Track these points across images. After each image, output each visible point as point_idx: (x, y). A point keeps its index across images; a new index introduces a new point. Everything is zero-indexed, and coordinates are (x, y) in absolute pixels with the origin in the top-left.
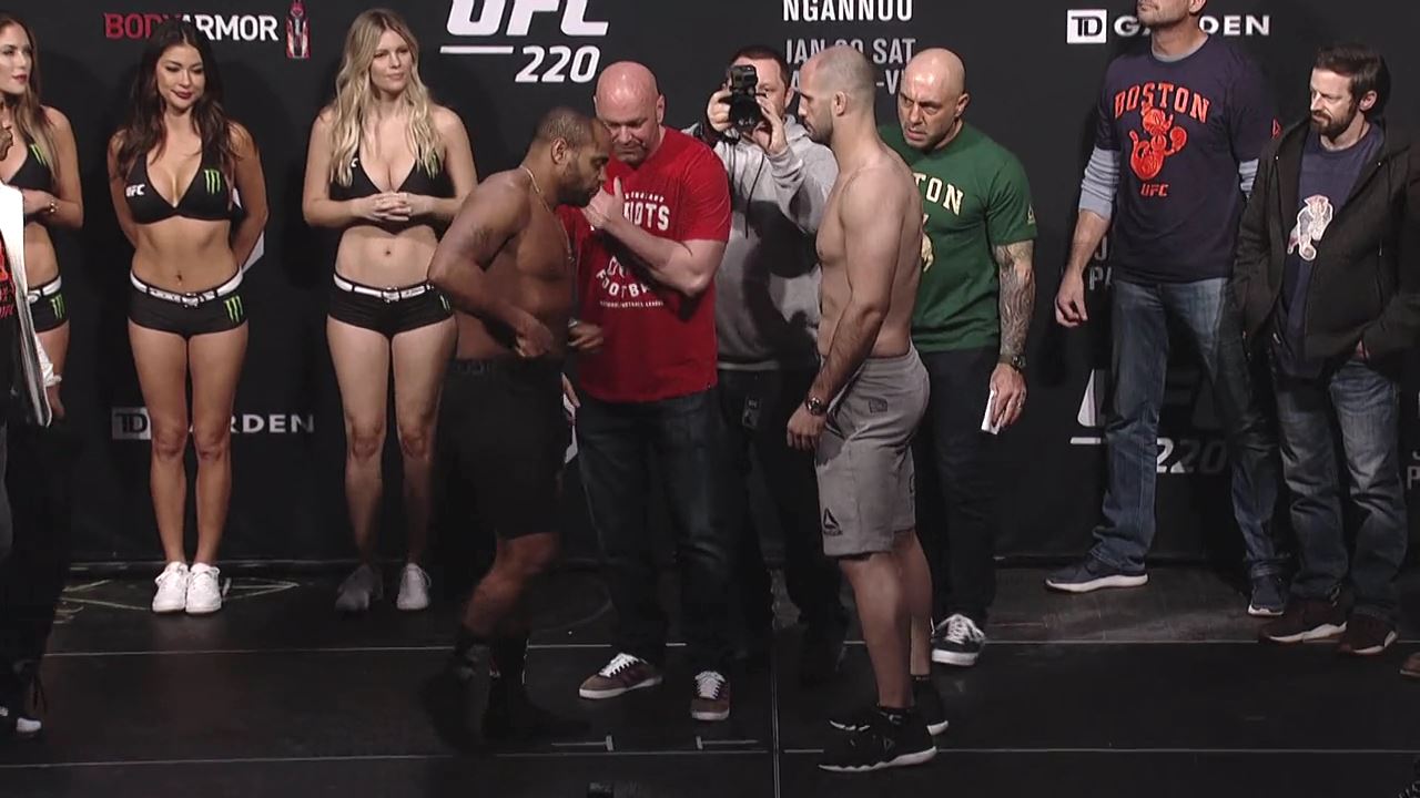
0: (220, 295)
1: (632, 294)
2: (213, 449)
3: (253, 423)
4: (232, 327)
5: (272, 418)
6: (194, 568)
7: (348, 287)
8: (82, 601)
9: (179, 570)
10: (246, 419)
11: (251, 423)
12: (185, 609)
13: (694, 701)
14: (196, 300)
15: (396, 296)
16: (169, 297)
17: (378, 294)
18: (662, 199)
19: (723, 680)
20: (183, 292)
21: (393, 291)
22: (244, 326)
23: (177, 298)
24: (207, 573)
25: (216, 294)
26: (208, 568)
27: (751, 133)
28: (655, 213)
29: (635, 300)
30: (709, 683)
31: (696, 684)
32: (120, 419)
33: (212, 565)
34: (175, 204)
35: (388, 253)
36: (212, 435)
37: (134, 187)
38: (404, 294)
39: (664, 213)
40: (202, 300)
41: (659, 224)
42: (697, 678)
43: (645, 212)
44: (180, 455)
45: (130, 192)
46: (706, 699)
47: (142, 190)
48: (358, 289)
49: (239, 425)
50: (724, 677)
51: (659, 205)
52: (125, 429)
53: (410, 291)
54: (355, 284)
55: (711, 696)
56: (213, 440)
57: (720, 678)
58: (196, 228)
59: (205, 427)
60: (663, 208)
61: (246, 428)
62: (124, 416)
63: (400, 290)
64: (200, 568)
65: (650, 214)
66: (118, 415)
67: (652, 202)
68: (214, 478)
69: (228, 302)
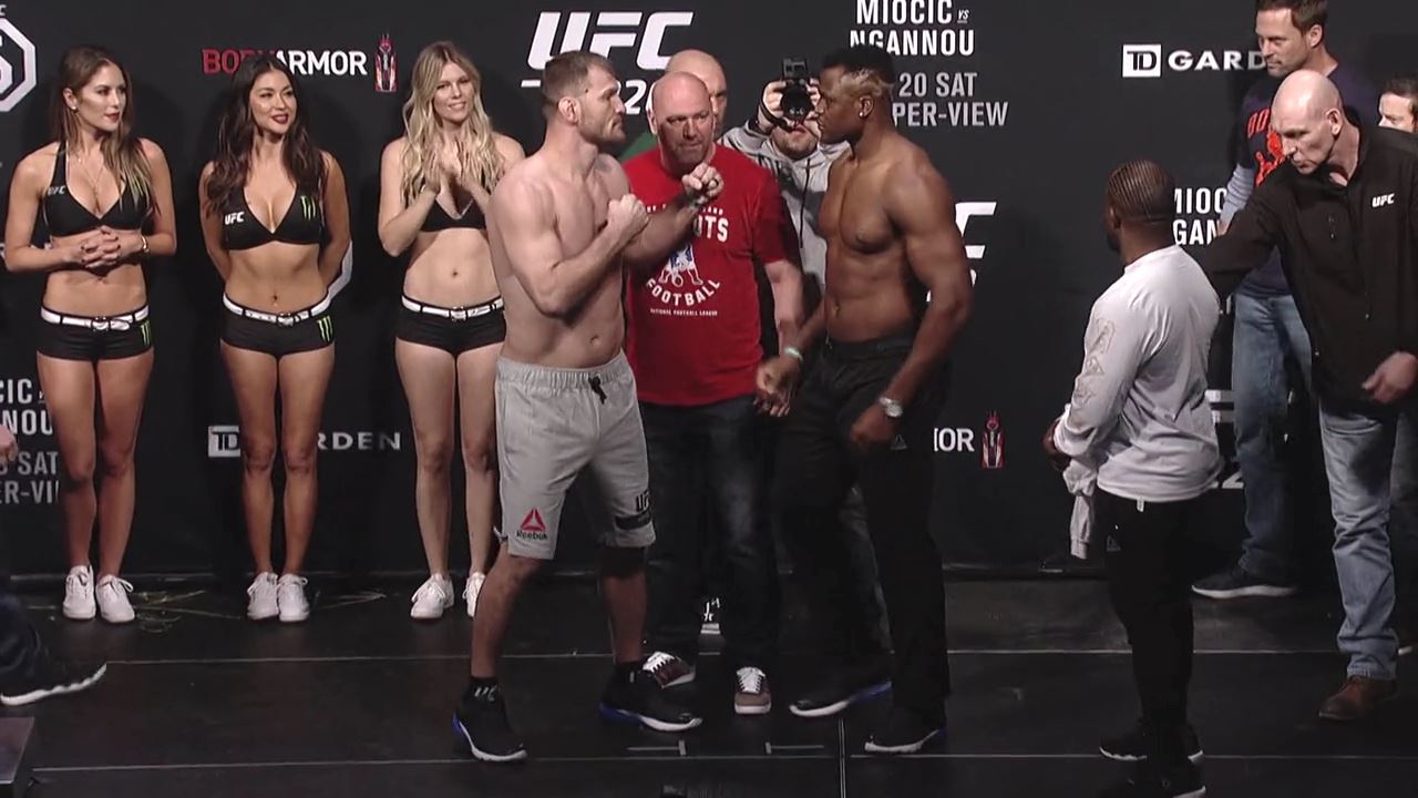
0: (313, 314)
1: (688, 304)
2: (304, 464)
3: (343, 441)
4: (322, 347)
5: (361, 436)
6: (283, 578)
7: (417, 308)
8: (180, 610)
9: (268, 580)
10: (336, 437)
11: (341, 441)
12: (277, 617)
13: (737, 696)
14: (291, 320)
15: (462, 315)
16: (265, 317)
17: (446, 313)
18: (721, 212)
19: (763, 675)
20: (277, 312)
21: (459, 310)
22: (332, 345)
23: (273, 319)
24: (295, 583)
25: (310, 314)
26: (297, 579)
27: (802, 124)
28: (715, 225)
29: (691, 308)
30: (750, 679)
31: (737, 679)
32: (217, 437)
33: (300, 575)
34: (273, 230)
35: (455, 274)
36: (302, 450)
37: (234, 214)
38: (470, 313)
39: (723, 226)
40: (297, 320)
41: (719, 236)
42: (738, 673)
43: (705, 223)
44: (269, 471)
45: (229, 220)
46: (748, 693)
47: (242, 217)
48: (426, 310)
49: (329, 442)
50: (763, 672)
51: (718, 217)
52: (220, 447)
53: (476, 310)
54: (423, 305)
55: (754, 690)
56: (303, 455)
57: (760, 673)
58: (290, 252)
59: (296, 443)
60: (724, 221)
61: (336, 445)
62: (220, 434)
63: (466, 309)
64: (289, 578)
65: (710, 226)
66: (215, 433)
67: (712, 214)
68: (300, 493)
69: (320, 322)
